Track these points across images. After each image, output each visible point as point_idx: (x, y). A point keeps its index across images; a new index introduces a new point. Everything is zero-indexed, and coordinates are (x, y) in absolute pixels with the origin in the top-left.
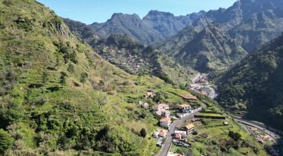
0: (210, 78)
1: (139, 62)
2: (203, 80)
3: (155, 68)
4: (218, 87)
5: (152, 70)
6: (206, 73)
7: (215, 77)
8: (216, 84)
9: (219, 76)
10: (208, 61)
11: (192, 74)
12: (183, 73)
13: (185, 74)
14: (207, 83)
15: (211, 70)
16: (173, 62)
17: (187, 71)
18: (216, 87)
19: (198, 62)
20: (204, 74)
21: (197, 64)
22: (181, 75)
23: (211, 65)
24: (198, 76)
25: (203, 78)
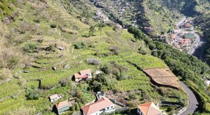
0: (196, 23)
1: (125, 6)
2: (188, 25)
3: (139, 12)
4: (204, 33)
5: (136, 13)
6: (193, 17)
7: (202, 22)
8: (202, 30)
9: (207, 20)
10: (196, 4)
11: (177, 18)
12: (168, 17)
13: (170, 18)
14: (192, 28)
15: (199, 14)
16: (159, 6)
17: (172, 14)
18: (201, 33)
19: (185, 5)
20: (190, 18)
21: (184, 7)
22: (166, 19)
23: (198, 9)
24: (183, 19)
25: (188, 22)
